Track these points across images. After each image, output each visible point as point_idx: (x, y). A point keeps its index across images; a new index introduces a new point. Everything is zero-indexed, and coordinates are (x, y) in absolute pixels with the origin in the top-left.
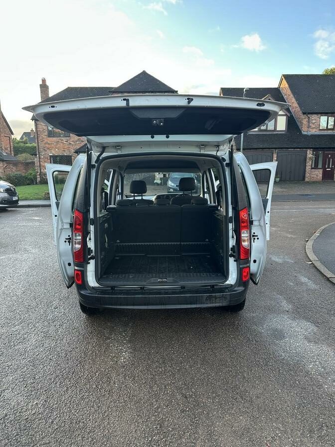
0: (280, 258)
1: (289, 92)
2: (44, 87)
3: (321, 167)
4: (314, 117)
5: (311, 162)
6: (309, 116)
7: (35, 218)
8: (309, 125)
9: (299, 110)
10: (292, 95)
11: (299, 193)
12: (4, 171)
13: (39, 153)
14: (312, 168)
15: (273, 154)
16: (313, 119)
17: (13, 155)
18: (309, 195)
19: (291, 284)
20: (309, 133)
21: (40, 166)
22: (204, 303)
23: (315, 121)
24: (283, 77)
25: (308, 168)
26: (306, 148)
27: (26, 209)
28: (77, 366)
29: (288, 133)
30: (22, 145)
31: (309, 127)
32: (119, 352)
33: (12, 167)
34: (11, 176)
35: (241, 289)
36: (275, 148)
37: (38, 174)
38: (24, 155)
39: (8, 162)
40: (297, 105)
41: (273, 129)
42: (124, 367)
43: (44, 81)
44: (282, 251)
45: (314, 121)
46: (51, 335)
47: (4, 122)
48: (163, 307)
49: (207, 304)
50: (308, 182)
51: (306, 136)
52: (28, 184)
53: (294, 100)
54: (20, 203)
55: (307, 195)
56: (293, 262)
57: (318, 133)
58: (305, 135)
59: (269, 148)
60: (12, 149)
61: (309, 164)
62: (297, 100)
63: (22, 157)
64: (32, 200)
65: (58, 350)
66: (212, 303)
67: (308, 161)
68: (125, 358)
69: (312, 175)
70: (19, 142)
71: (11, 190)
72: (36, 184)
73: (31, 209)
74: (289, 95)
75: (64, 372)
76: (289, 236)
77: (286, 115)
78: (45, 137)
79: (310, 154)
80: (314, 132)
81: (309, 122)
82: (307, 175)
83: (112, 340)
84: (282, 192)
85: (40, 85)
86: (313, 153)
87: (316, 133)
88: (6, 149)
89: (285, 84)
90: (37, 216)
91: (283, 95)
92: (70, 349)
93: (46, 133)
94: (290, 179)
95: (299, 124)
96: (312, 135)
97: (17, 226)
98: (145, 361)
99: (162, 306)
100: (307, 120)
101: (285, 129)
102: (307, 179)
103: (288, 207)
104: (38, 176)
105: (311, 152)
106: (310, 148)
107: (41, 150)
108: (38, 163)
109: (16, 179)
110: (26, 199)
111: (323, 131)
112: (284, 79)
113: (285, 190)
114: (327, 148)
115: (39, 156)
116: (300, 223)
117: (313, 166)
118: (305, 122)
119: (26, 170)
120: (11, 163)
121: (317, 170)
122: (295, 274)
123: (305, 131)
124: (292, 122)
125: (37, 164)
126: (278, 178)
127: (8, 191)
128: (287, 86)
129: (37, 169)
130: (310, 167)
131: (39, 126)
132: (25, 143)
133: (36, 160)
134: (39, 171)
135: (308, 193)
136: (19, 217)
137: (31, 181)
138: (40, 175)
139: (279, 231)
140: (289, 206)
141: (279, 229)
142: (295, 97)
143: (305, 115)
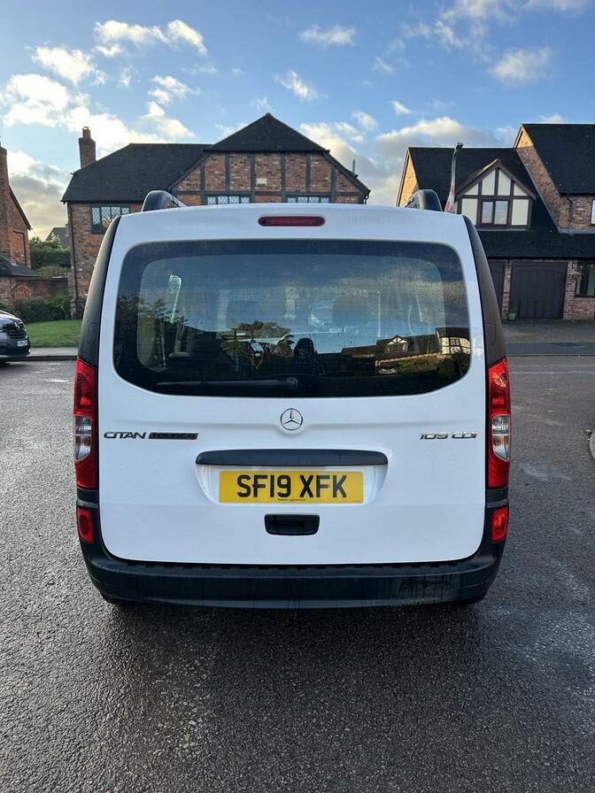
0: (541, 470)
1: (534, 156)
2: (86, 143)
3: (592, 294)
4: (581, 201)
5: (574, 284)
6: (571, 199)
7: (56, 381)
8: (571, 216)
9: (553, 188)
10: (540, 162)
11: (554, 341)
12: (13, 296)
13: (75, 262)
14: (576, 296)
15: (504, 268)
16: (578, 205)
17: (30, 266)
18: (573, 344)
19: (577, 531)
20: (572, 232)
21: (76, 286)
22: (395, 597)
23: (582, 209)
24: (523, 129)
25: (569, 295)
26: (566, 259)
27: (44, 363)
28: (68, 760)
29: (532, 231)
30: (49, 249)
31: (571, 220)
32: (180, 718)
33: (26, 287)
34: (24, 303)
35: (488, 560)
36: (509, 258)
37: (73, 300)
38: (51, 267)
39: (21, 279)
40: (549, 180)
41: (505, 223)
42: (188, 766)
43: (86, 132)
44: (542, 454)
45: (580, 209)
46: (24, 661)
47: (14, 206)
48: (292, 605)
49: (402, 597)
50: (569, 321)
51: (566, 236)
52: (56, 319)
53: (543, 170)
54: (33, 352)
55: (569, 344)
56: (569, 479)
57: (588, 231)
58: (564, 234)
59: (498, 258)
60: (28, 256)
61: (571, 288)
62: (548, 171)
63: (48, 271)
64: (56, 347)
65: (32, 705)
66: (416, 597)
67: (568, 282)
68: (193, 739)
69: (576, 307)
70: (44, 244)
71: (16, 328)
72: (70, 318)
73: (51, 364)
74: (535, 162)
75: (31, 780)
76: (551, 423)
77: (529, 197)
78: (87, 233)
79: (573, 269)
80: (580, 228)
81: (571, 210)
82: (567, 308)
83: (168, 677)
84: (523, 338)
85: (80, 139)
86: (579, 268)
87: (584, 231)
88: (17, 255)
89: (526, 141)
90: (61, 377)
91: (523, 161)
92: (59, 704)
93: (88, 227)
94: (535, 314)
95: (552, 214)
96: (577, 236)
97: (17, 395)
98: (243, 748)
99: (292, 602)
100: (567, 206)
101: (525, 223)
102: (566, 317)
103: (537, 366)
104: (73, 305)
105: (575, 266)
106: (573, 258)
107: (79, 257)
108: (74, 281)
109: (32, 309)
110: (46, 346)
112: (525, 133)
113: (528, 335)
115: (75, 269)
116: (567, 397)
117: (578, 292)
118: (564, 210)
119: (51, 293)
120: (25, 281)
121: (586, 299)
122: (581, 509)
123: (564, 227)
124: (539, 211)
125: (71, 282)
126: (513, 312)
127: (8, 328)
128: (530, 144)
129: (72, 291)
130: (572, 294)
131: (77, 214)
132: (54, 246)
133: (70, 275)
134: (75, 296)
135: (572, 341)
136: (25, 377)
137: (60, 314)
138: (76, 302)
139: (530, 412)
140: (540, 363)
141: (528, 408)
142: (545, 164)
143: (565, 198)
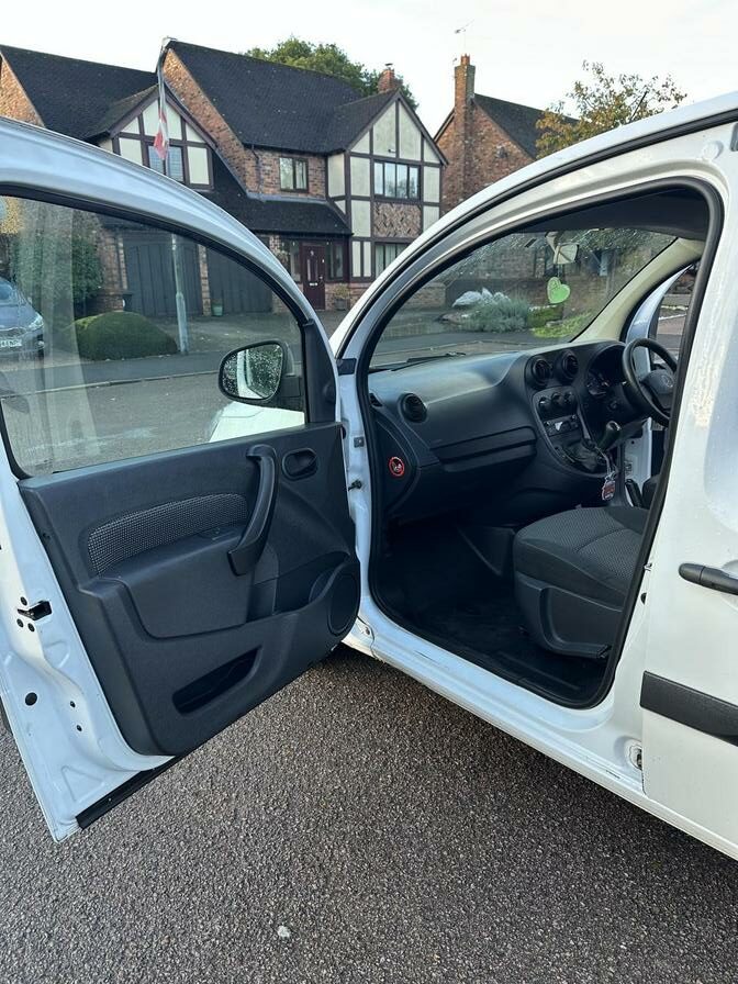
4: (267, 157)
6: (256, 153)
8: (259, 177)
9: (232, 136)
10: (202, 97)
16: (264, 162)
20: (263, 197)
26: (266, 233)
29: (216, 193)
31: (259, 181)
40: (223, 124)
45: (268, 168)
51: (257, 203)
53: (210, 109)
57: (279, 197)
58: (255, 200)
62: (218, 111)
74: (193, 97)
77: (205, 145)
79: (275, 247)
80: (270, 194)
81: (258, 168)
86: (280, 245)
87: (275, 198)
89: (175, 66)
94: (242, 307)
95: (234, 172)
100: (253, 163)
101: (207, 182)
102: (276, 310)
105: (278, 243)
106: (274, 233)
111: (288, 195)
114: (306, 234)
118: (249, 166)
123: (253, 190)
126: (218, 305)
128: (182, 69)
142: (211, 101)
143: (249, 151)
